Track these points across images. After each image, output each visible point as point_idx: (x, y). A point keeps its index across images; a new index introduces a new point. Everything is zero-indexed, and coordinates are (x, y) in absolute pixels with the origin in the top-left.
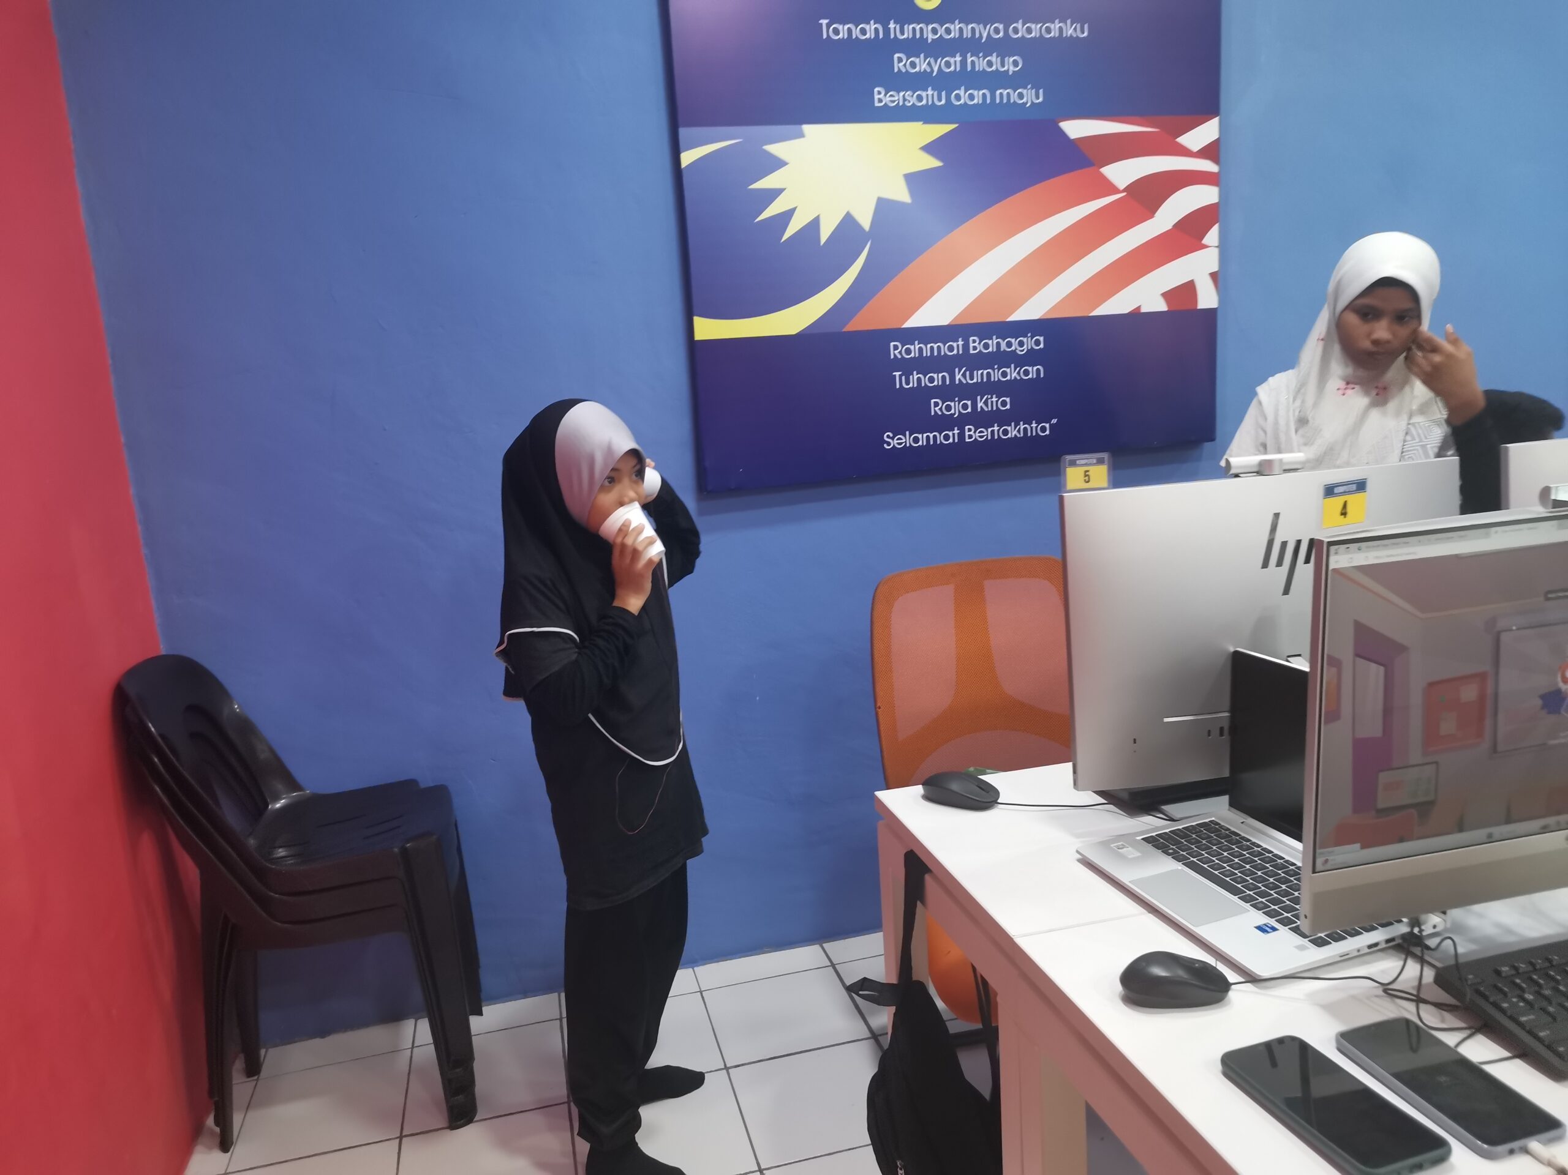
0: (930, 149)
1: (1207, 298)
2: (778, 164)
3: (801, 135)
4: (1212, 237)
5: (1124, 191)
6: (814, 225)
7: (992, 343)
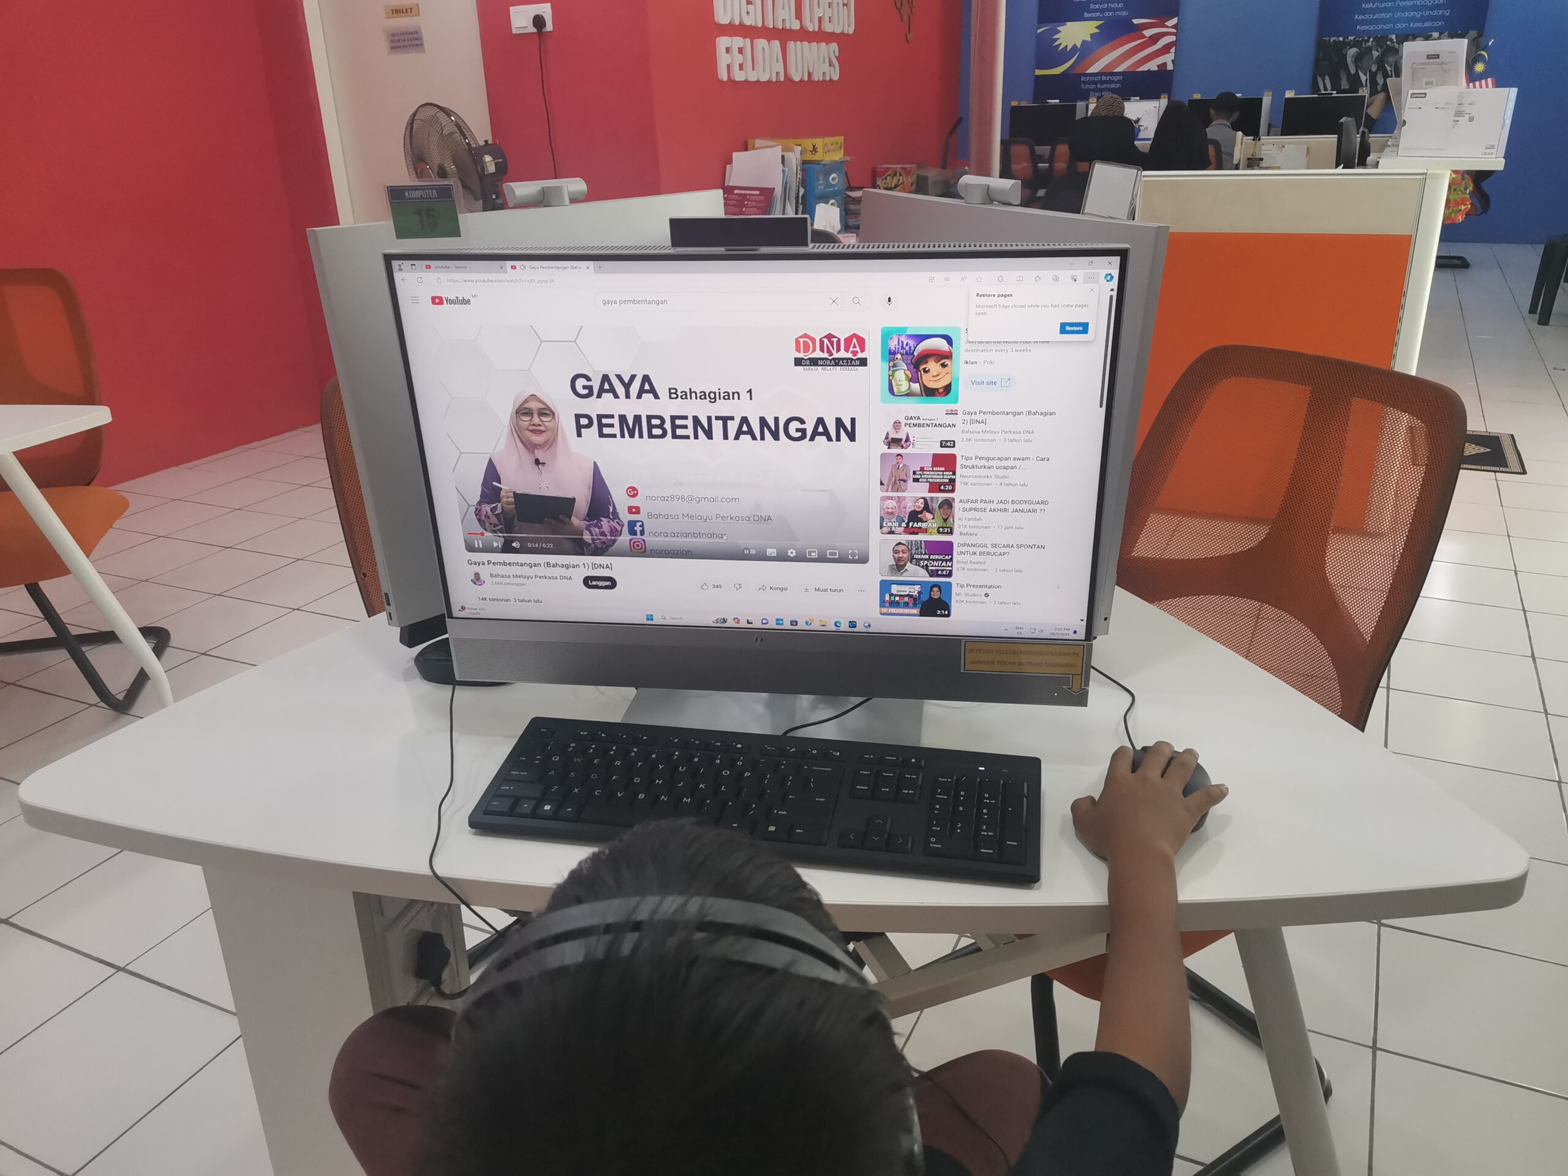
0: (1096, 27)
1: (1170, 67)
2: (1060, 32)
3: (1066, 25)
4: (1173, 50)
5: (1149, 37)
6: (1066, 46)
7: (1108, 77)
